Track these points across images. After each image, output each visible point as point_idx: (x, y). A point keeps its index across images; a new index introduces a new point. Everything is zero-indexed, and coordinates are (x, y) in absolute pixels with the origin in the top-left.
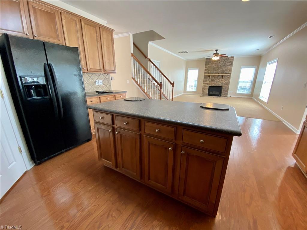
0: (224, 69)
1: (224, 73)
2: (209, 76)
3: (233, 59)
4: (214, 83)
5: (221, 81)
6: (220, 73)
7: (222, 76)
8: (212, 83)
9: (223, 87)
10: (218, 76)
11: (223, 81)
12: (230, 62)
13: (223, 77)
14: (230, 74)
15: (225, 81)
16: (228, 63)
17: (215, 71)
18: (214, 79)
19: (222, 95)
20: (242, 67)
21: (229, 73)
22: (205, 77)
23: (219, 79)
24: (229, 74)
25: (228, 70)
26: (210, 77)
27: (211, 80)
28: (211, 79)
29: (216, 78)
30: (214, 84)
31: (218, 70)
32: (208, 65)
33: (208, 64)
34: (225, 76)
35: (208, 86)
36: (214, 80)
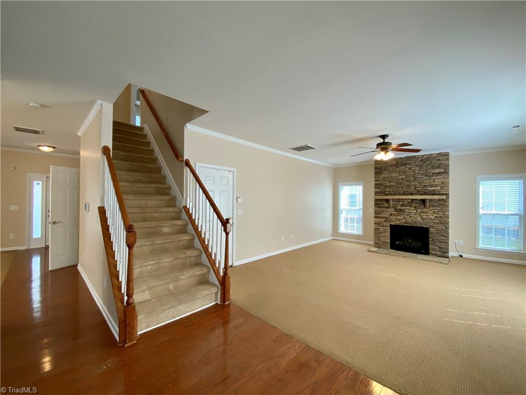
0: (426, 183)
1: (426, 194)
2: (387, 201)
3: (448, 159)
4: (404, 218)
5: (422, 212)
6: (416, 192)
7: (424, 201)
8: (398, 217)
9: (431, 230)
10: (412, 200)
11: (426, 212)
12: (439, 167)
13: (428, 204)
14: (444, 197)
15: (434, 213)
16: (433, 167)
17: (402, 188)
18: (403, 208)
19: (431, 251)
20: (478, 177)
21: (443, 192)
22: (378, 203)
23: (415, 207)
24: (440, 197)
25: (436, 186)
26: (391, 203)
27: (393, 210)
28: (393, 207)
29: (407, 205)
30: (404, 221)
31: (409, 186)
32: (383, 176)
33: (382, 173)
34: (430, 200)
35: (388, 224)
36: (401, 210)
